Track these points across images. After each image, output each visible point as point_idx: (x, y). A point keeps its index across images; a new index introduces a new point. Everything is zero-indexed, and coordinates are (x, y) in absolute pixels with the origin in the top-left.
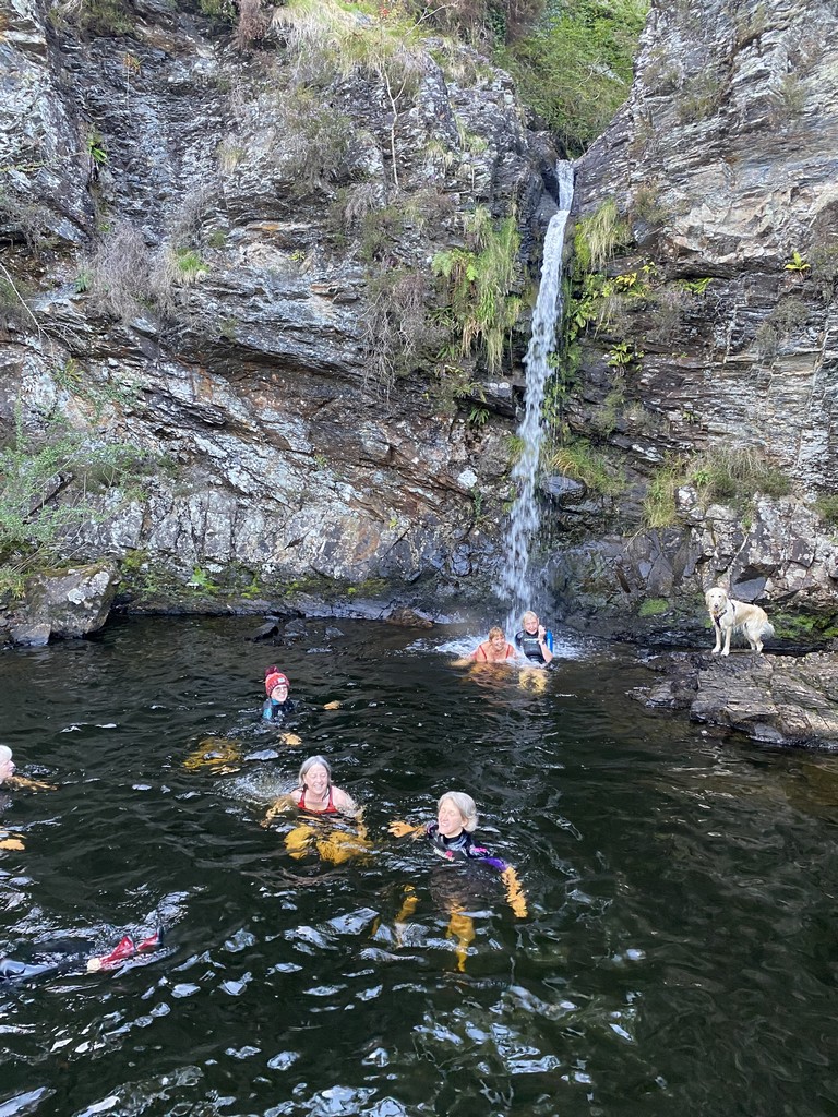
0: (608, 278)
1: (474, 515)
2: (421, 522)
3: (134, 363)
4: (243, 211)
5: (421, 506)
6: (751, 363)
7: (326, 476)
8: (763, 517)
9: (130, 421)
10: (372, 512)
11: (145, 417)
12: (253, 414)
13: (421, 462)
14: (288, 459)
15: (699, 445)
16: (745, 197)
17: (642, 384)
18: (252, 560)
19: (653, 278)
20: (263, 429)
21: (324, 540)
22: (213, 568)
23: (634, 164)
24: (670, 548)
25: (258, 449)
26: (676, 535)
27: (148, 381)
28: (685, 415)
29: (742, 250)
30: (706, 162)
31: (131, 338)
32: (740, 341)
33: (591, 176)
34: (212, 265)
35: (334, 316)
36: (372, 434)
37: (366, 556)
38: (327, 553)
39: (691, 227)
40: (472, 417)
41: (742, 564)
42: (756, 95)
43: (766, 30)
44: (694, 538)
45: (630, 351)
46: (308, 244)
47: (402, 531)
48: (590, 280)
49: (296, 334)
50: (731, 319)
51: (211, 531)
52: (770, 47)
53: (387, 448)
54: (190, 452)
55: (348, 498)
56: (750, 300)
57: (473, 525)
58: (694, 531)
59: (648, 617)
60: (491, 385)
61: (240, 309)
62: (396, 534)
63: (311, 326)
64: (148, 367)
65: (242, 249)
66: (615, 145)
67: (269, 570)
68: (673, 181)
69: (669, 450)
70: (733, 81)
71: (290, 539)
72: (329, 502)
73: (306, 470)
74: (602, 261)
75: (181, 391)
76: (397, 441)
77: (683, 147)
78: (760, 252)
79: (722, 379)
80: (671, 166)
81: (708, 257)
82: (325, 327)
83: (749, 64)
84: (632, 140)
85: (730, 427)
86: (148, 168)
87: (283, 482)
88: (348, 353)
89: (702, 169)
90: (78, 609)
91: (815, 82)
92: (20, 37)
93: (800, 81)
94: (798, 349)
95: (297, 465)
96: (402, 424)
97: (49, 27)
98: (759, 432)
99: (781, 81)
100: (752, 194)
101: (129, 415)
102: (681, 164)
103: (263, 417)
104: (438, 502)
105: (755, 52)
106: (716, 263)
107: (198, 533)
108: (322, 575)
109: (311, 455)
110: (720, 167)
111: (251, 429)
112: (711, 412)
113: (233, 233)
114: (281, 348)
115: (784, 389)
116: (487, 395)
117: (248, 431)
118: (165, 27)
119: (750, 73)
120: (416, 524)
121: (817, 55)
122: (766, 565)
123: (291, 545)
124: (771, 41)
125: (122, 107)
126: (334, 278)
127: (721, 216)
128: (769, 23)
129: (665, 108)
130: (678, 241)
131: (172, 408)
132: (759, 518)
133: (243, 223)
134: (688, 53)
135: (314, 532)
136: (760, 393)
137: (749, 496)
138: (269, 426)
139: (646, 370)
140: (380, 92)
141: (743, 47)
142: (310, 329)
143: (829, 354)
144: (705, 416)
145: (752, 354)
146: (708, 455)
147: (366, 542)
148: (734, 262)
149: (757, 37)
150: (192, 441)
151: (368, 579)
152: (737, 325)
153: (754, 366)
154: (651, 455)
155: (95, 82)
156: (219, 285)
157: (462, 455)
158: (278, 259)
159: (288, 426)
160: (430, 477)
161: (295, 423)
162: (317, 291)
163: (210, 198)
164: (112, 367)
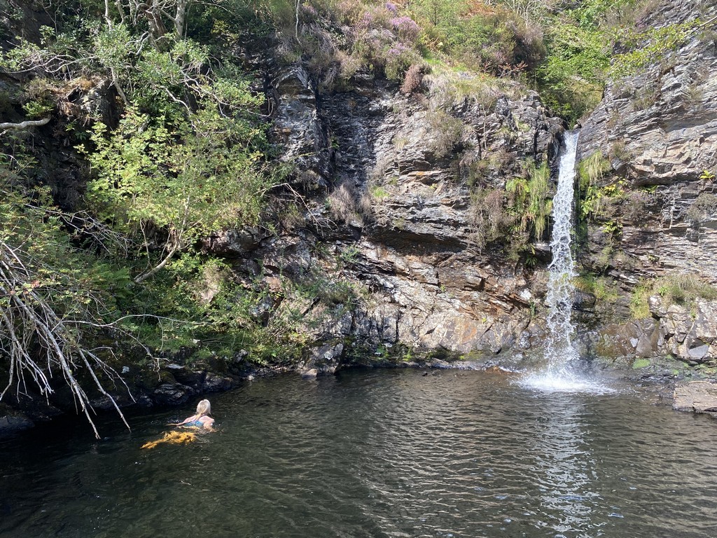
0: (600, 188)
1: (531, 315)
2: (500, 320)
3: (349, 242)
4: (406, 168)
5: (499, 310)
6: (686, 228)
7: (446, 296)
8: (702, 311)
9: (346, 271)
10: (472, 314)
11: (353, 269)
12: (408, 265)
13: (499, 286)
14: (425, 287)
15: (660, 273)
16: (674, 144)
17: (623, 242)
18: (407, 341)
19: (625, 187)
20: (413, 272)
21: (446, 330)
22: (387, 345)
23: (610, 131)
24: (649, 330)
25: (410, 282)
26: (651, 323)
28: (650, 257)
29: (675, 170)
30: (650, 128)
31: (349, 230)
32: (679, 216)
33: (586, 138)
34: (390, 193)
35: (452, 214)
36: (472, 273)
37: (469, 339)
38: (448, 337)
39: (645, 160)
40: (527, 262)
41: (692, 337)
42: (675, 95)
43: (677, 65)
44: (662, 324)
45: (615, 225)
46: (439, 180)
47: (489, 325)
48: (590, 190)
49: (432, 224)
50: (672, 205)
51: (386, 325)
52: (680, 73)
53: (480, 279)
54: (375, 286)
55: (458, 307)
56: (682, 195)
57: (530, 320)
58: (661, 319)
59: (638, 369)
60: (538, 244)
61: (405, 214)
62: (486, 326)
63: (441, 220)
64: (356, 244)
65: (406, 185)
66: (598, 123)
67: (417, 346)
68: (632, 138)
69: (642, 276)
70: (662, 89)
71: (428, 329)
72: (448, 309)
73: (435, 293)
74: (596, 179)
75: (372, 254)
76: (486, 276)
77: (636, 122)
78: (686, 170)
79: (669, 237)
80: (630, 132)
81: (656, 175)
82: (448, 220)
83: (669, 80)
84: (608, 120)
85: (676, 263)
86: (357, 150)
87: (423, 300)
88: (460, 231)
89: (648, 132)
90: (329, 362)
91: (707, 87)
92: (304, 97)
93: (698, 87)
94: (713, 219)
95: (430, 291)
96: (489, 267)
97: (316, 92)
98: (695, 264)
99: (687, 88)
100: (677, 143)
101: (345, 268)
102: (637, 130)
103: (413, 266)
104: (509, 308)
105: (672, 75)
106: (661, 177)
107: (379, 327)
108: (446, 349)
109: (438, 285)
110: (658, 130)
111: (407, 272)
112: (665, 255)
113: (401, 178)
114: (425, 231)
115: (707, 241)
116: (536, 250)
117: (405, 273)
118: (368, 87)
119: (670, 85)
120: (498, 321)
121: (706, 73)
122: (707, 338)
123: (428, 333)
124: (680, 69)
125: (346, 123)
126: (453, 196)
127: (662, 154)
128: (678, 62)
129: (625, 104)
130: (638, 167)
131: (367, 264)
132: (700, 311)
133: (406, 173)
134: (635, 78)
135: (440, 326)
136: (694, 243)
137: (692, 299)
138: (416, 271)
139: (625, 234)
140: (476, 108)
141: (665, 73)
142: (440, 221)
144: (661, 257)
145: (687, 224)
146: (665, 278)
147: (469, 331)
148: (671, 176)
149: (673, 68)
150: (376, 280)
151: (471, 351)
152: (676, 208)
153: (688, 229)
154: (631, 279)
155: (335, 113)
156: (394, 203)
157: (522, 282)
158: (424, 189)
159: (427, 270)
160: (505, 295)
161: (429, 269)
162: (445, 203)
163: (390, 162)
164: (338, 245)
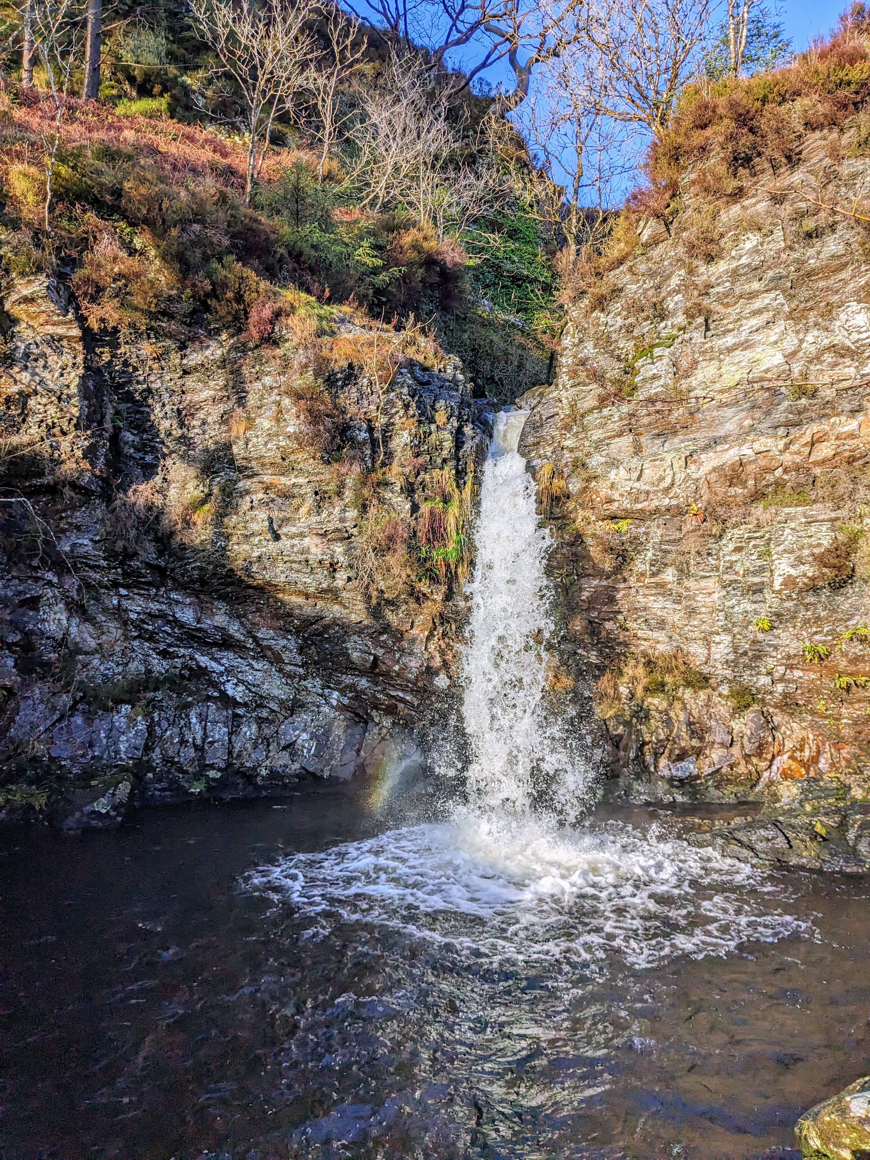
2: (401, 722)
3: (142, 592)
4: (249, 468)
5: (400, 706)
6: (667, 583)
7: (314, 684)
8: (688, 706)
9: (136, 643)
10: (357, 715)
11: (150, 639)
12: (250, 634)
13: (401, 669)
14: (280, 671)
15: (632, 649)
17: (582, 600)
18: (248, 765)
20: (259, 645)
21: (314, 743)
22: (212, 774)
24: (617, 736)
25: (254, 663)
27: (154, 607)
28: (619, 625)
29: (652, 500)
30: (620, 435)
31: (143, 571)
32: (657, 567)
35: (328, 551)
36: (358, 647)
37: (352, 755)
38: (317, 755)
41: (675, 746)
42: (653, 391)
43: (655, 346)
44: (636, 726)
45: (570, 574)
46: (306, 494)
49: (294, 566)
50: (648, 550)
51: (210, 739)
52: (660, 358)
53: (372, 658)
54: (191, 669)
55: (335, 703)
56: (661, 536)
58: (635, 720)
61: (247, 547)
62: (379, 734)
63: (308, 560)
64: (156, 595)
65: (248, 499)
66: (548, 418)
67: (264, 773)
68: (596, 448)
70: (636, 380)
71: (283, 743)
72: (318, 707)
73: (297, 680)
75: (186, 615)
76: (380, 652)
77: (602, 424)
78: (666, 501)
79: (645, 596)
80: (594, 438)
81: (628, 505)
82: (321, 560)
83: (646, 369)
85: (655, 634)
87: (276, 692)
88: (339, 580)
89: (617, 440)
91: (694, 382)
93: (683, 381)
94: (702, 573)
95: (290, 676)
96: (384, 637)
98: (678, 638)
99: (670, 381)
100: (657, 460)
101: (135, 638)
102: (602, 437)
103: (259, 635)
104: (416, 703)
105: (650, 361)
106: (634, 508)
107: (199, 742)
108: (314, 775)
109: (302, 666)
110: (631, 439)
111: (248, 646)
112: (639, 622)
113: (240, 485)
114: (281, 578)
115: (694, 604)
117: (246, 648)
119: (647, 375)
120: (398, 724)
121: (694, 364)
122: (695, 747)
124: (660, 354)
125: (140, 383)
126: (329, 521)
127: (635, 475)
129: (586, 396)
130: (604, 492)
131: (176, 630)
132: (685, 707)
133: (248, 478)
134: (600, 358)
135: (305, 736)
136: (676, 606)
137: (676, 690)
138: (265, 643)
139: (584, 589)
140: (365, 380)
141: (640, 357)
142: (306, 562)
143: (725, 577)
145: (667, 577)
147: (352, 742)
148: (648, 508)
150: (192, 658)
152: (654, 555)
153: (669, 586)
154: (593, 658)
157: (436, 662)
158: (279, 507)
159: (282, 642)
161: (288, 640)
162: (314, 531)
163: (220, 457)
164: (122, 596)
